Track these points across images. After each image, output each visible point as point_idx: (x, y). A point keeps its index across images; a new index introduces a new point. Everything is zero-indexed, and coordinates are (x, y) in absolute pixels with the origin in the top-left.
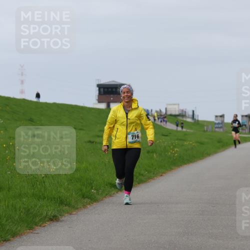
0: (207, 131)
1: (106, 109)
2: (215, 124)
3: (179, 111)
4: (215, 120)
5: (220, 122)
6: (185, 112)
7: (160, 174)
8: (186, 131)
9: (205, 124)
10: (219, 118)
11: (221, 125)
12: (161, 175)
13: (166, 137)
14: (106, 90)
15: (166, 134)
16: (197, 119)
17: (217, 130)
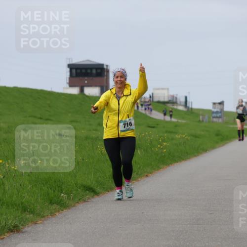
0: (203, 121)
1: (78, 94)
2: (213, 112)
3: (168, 97)
4: (213, 108)
5: (219, 110)
6: (176, 98)
7: (146, 174)
8: (177, 121)
9: (201, 113)
10: (217, 106)
11: (220, 114)
12: (147, 176)
13: (153, 129)
14: (79, 71)
15: (152, 126)
16: (190, 107)
17: (215, 120)
